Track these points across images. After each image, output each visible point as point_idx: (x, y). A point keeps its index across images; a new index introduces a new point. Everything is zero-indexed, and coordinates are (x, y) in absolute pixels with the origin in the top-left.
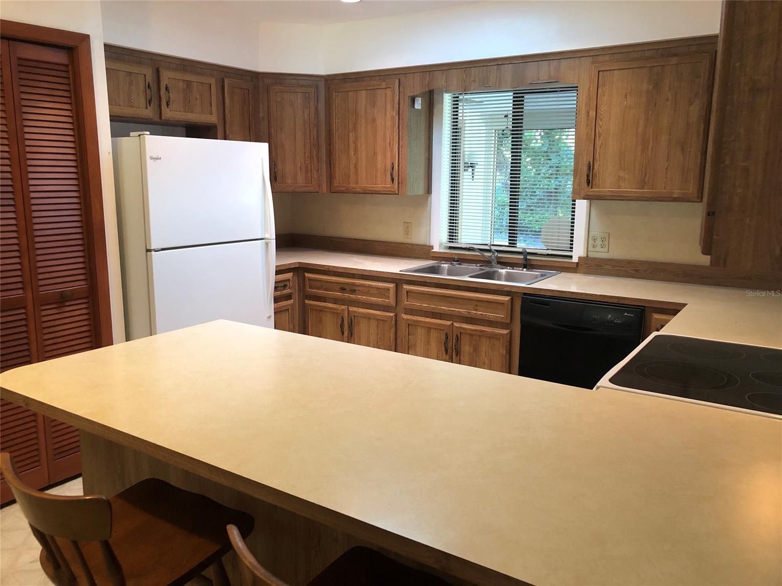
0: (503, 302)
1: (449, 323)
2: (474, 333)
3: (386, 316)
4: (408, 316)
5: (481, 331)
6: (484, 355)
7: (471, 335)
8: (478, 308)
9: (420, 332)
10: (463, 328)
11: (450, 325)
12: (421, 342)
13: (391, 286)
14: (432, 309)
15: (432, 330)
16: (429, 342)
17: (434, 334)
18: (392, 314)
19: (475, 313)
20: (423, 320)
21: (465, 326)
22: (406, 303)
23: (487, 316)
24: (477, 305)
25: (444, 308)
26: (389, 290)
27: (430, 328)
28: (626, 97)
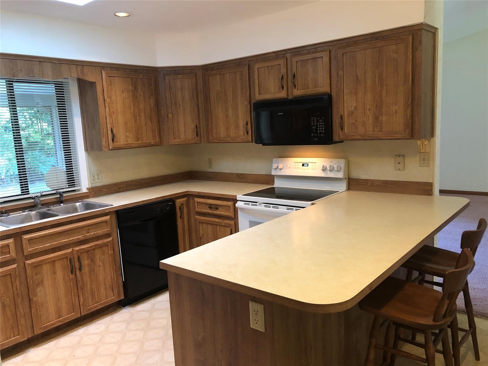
0: (106, 220)
1: (70, 250)
2: (89, 249)
3: (9, 270)
4: (32, 260)
5: (96, 245)
6: (99, 261)
7: (87, 251)
8: (90, 230)
9: (46, 269)
10: (82, 249)
11: (71, 252)
12: (48, 276)
13: (11, 241)
14: (55, 245)
15: (56, 262)
16: (55, 272)
17: (58, 265)
18: (15, 266)
19: (89, 235)
20: (48, 257)
21: (83, 247)
22: (29, 249)
23: (98, 233)
24: (88, 229)
25: (65, 240)
26: (9, 245)
27: (54, 261)
28: (123, 92)
